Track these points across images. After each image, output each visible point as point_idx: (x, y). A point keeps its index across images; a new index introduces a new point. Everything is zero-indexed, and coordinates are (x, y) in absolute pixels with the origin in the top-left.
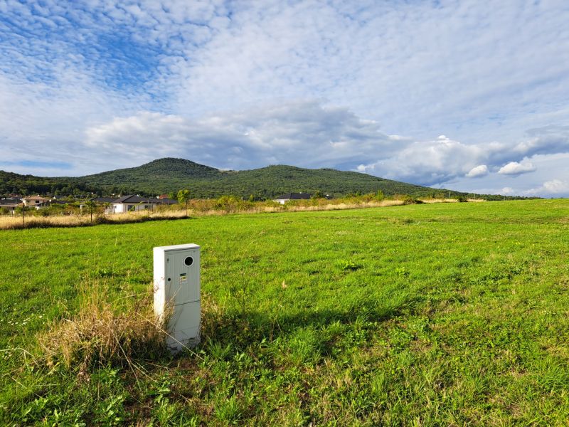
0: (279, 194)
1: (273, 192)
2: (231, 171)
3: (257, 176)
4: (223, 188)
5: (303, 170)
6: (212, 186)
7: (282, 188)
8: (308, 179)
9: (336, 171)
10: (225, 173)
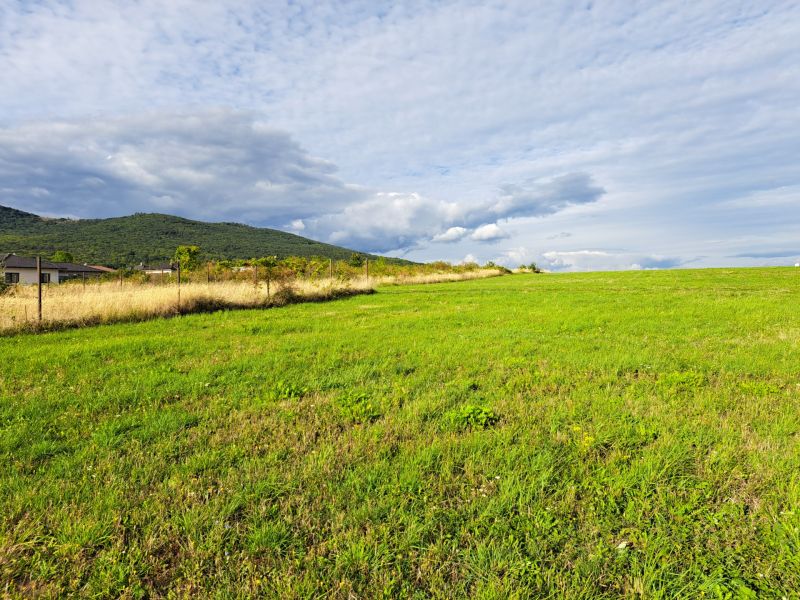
0: (157, 259)
1: (146, 256)
2: (63, 220)
3: (115, 229)
4: (52, 248)
5: (194, 223)
6: (32, 244)
7: (162, 250)
8: (204, 237)
9: (246, 226)
10: (52, 222)
